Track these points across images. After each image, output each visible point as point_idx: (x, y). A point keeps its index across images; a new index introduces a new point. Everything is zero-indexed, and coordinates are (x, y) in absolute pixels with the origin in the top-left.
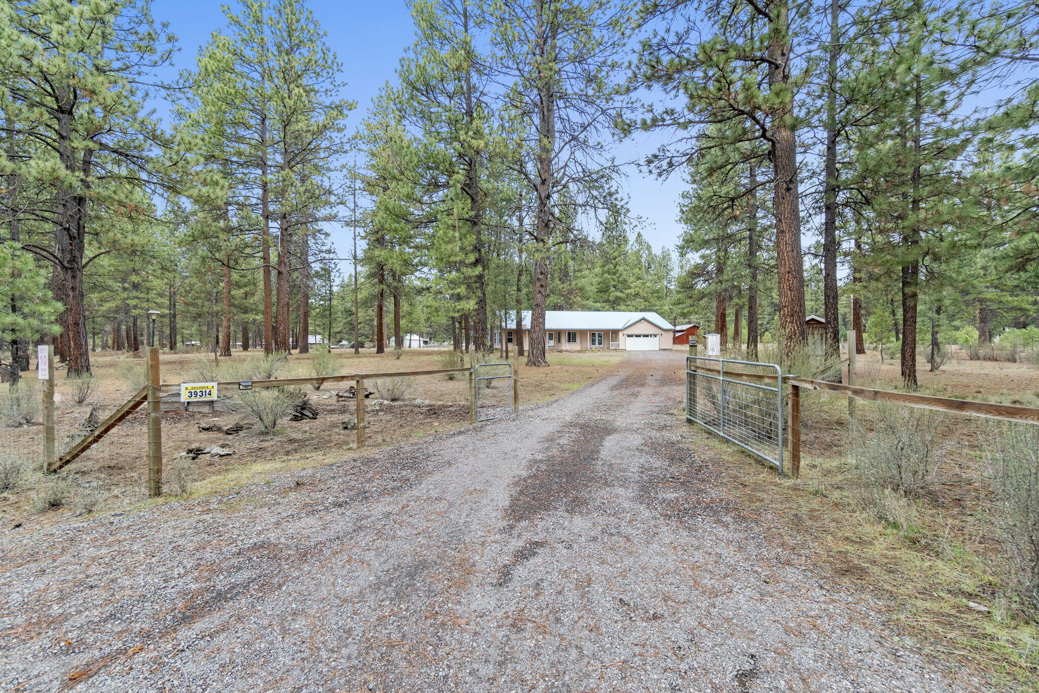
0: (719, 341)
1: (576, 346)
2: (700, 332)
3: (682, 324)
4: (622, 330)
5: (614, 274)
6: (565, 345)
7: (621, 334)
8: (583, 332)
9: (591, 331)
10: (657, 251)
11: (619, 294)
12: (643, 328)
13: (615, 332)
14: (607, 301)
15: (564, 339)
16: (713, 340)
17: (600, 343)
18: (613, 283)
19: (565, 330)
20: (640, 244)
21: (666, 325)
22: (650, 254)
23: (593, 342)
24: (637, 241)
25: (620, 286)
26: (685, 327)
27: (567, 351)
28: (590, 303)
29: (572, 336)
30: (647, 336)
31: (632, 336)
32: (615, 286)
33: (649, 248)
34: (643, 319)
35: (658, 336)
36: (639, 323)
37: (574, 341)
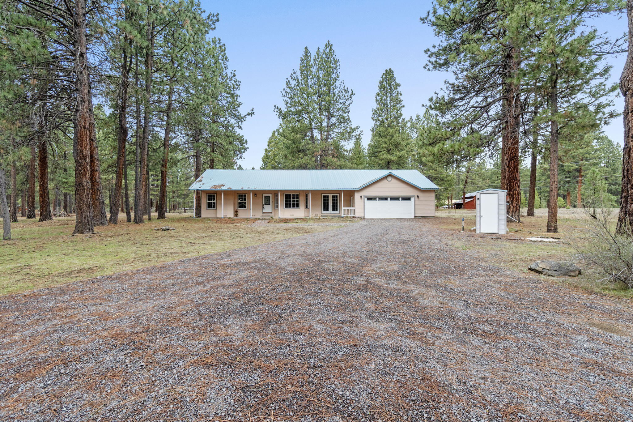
1: (299, 213)
4: (360, 191)
6: (286, 213)
7: (357, 196)
8: (309, 194)
9: (320, 192)
13: (351, 194)
17: (335, 209)
19: (281, 192)
21: (429, 185)
23: (325, 208)
27: (284, 219)
29: (292, 199)
30: (397, 199)
31: (373, 199)
34: (390, 175)
35: (412, 199)
36: (385, 182)
37: (296, 205)
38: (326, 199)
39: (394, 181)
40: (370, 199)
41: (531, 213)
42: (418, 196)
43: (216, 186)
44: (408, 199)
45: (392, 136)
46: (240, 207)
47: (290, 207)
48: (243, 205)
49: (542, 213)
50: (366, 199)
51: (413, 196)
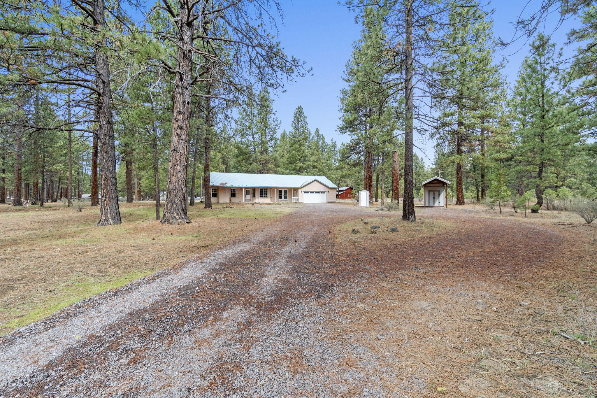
0: (368, 196)
1: (267, 200)
2: (354, 191)
3: (343, 186)
4: (300, 188)
5: (299, 151)
6: (259, 200)
7: (300, 191)
8: (272, 189)
9: (278, 188)
10: (328, 141)
11: (302, 165)
12: (316, 187)
13: (296, 190)
14: (294, 169)
15: (258, 193)
16: (364, 195)
17: (285, 198)
18: (298, 157)
19: (258, 188)
20: (318, 136)
21: (332, 185)
22: (324, 142)
23: (280, 197)
24: (315, 134)
25: (302, 159)
26: (345, 188)
27: (259, 204)
28: (281, 169)
29: (263, 192)
30: (318, 192)
31: (307, 192)
32: (300, 160)
33: (323, 138)
34: (316, 180)
35: (326, 193)
36: (313, 184)
37: (266, 196)
38: (281, 192)
39: (317, 183)
41: (376, 201)
42: (328, 191)
43: (222, 184)
44: (324, 192)
45: (304, 152)
47: (262, 196)
48: (233, 195)
49: (379, 200)
50: (304, 193)
51: (326, 191)
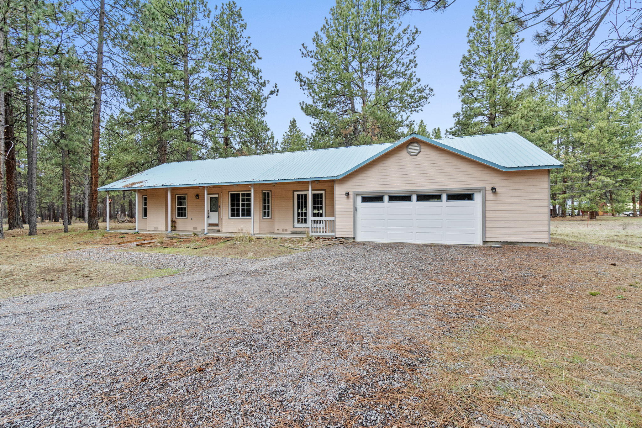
4: (340, 181)
7: (339, 192)
15: (226, 206)
31: (376, 198)
35: (478, 197)
36: (404, 154)
37: (247, 213)
38: (302, 200)
40: (367, 199)
42: (493, 190)
43: (131, 184)
44: (469, 197)
46: (179, 215)
47: (238, 215)
48: (182, 212)
50: (359, 199)
51: (479, 190)
